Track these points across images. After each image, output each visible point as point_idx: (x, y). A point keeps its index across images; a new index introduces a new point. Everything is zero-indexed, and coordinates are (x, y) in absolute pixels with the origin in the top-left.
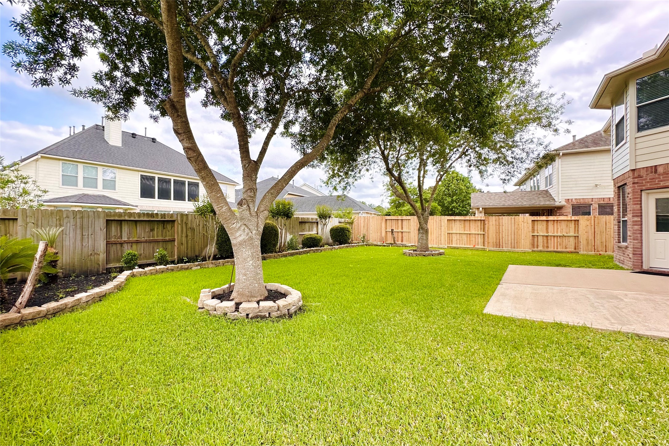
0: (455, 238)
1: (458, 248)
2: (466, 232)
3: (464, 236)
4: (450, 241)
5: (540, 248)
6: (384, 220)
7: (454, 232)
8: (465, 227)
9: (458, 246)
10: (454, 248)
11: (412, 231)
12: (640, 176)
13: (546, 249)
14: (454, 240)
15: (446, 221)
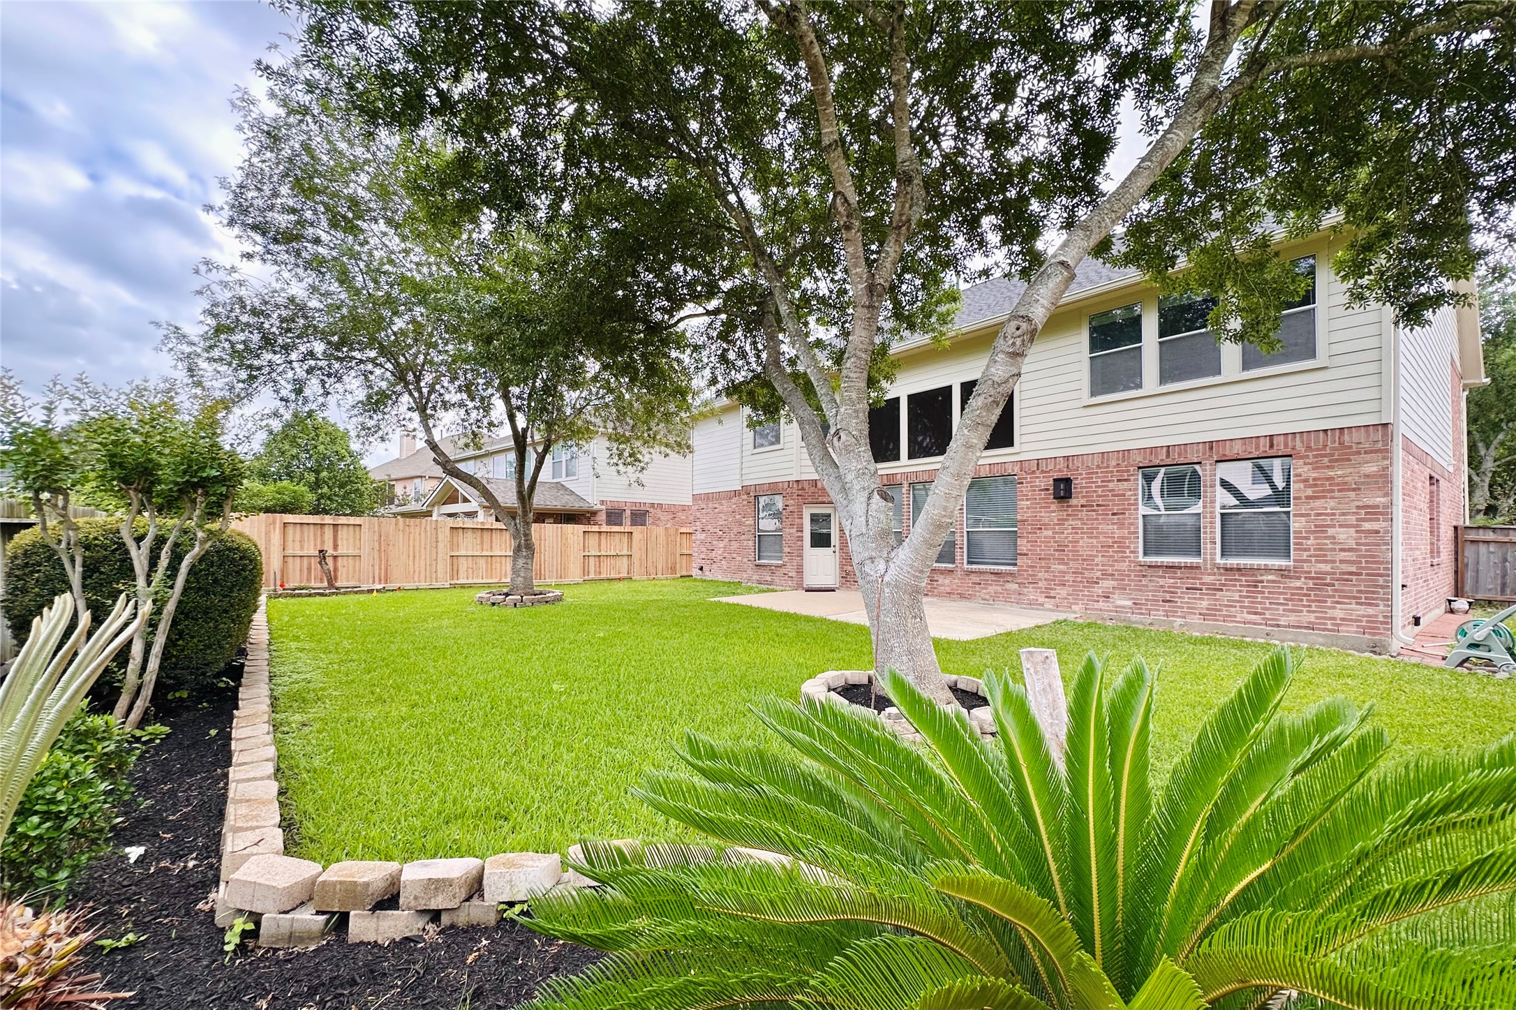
0: (463, 564)
1: (470, 586)
2: (485, 553)
3: (482, 562)
4: (455, 572)
5: (592, 576)
6: (278, 525)
7: (463, 553)
8: (482, 542)
9: (470, 581)
10: (463, 586)
11: (365, 552)
12: (803, 489)
13: (598, 577)
14: (462, 569)
15: (448, 531)
